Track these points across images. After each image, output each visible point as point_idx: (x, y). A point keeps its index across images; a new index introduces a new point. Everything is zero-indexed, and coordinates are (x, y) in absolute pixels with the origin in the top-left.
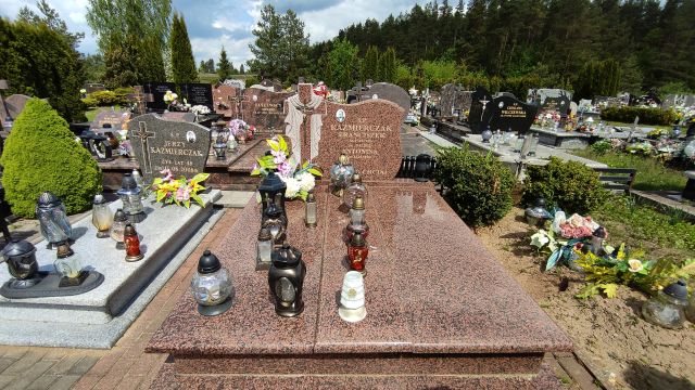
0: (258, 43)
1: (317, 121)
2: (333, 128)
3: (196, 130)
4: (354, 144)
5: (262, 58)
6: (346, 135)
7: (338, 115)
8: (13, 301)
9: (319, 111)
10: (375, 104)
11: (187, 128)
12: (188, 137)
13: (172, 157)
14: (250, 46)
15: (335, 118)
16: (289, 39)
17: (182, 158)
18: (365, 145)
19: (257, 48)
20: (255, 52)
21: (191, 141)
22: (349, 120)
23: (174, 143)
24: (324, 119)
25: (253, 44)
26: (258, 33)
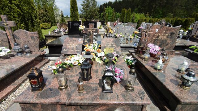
5: (84, 13)
16: (92, 7)
26: (83, 5)
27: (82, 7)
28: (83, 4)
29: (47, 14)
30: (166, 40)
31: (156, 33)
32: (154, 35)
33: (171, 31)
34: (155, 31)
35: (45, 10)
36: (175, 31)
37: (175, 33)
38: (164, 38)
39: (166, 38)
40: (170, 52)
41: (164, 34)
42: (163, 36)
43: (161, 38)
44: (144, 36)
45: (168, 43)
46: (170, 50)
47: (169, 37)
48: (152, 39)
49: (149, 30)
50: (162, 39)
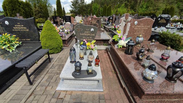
0: (73, 5)
1: (129, 25)
2: (133, 26)
3: (94, 28)
4: (138, 31)
5: (73, 9)
6: (136, 29)
7: (135, 23)
8: (78, 79)
9: (130, 22)
10: (147, 19)
11: (91, 27)
12: (91, 30)
13: (86, 36)
14: (70, 6)
15: (134, 24)
16: (81, 3)
17: (89, 36)
18: (142, 32)
19: (72, 6)
20: (72, 7)
21: (92, 31)
22: (138, 24)
23: (87, 32)
24: (131, 24)
25: (71, 5)
28: (73, 1)
31: (90, 20)
35: (40, 7)
47: (97, 22)
50: (94, 23)
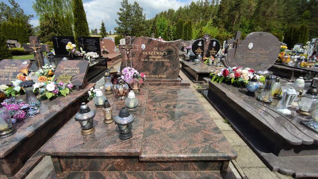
0: (120, 19)
5: (121, 26)
16: (135, 17)
20: (119, 23)
25: (117, 19)
26: (120, 14)
27: (119, 16)
28: (121, 12)
29: (56, 27)
30: (163, 63)
31: (143, 51)
32: (141, 54)
33: (167, 48)
34: (140, 48)
35: (54, 21)
36: (173, 47)
37: (174, 50)
38: (159, 58)
39: (161, 59)
40: (173, 81)
41: (158, 53)
42: (156, 55)
43: (154, 59)
44: (126, 56)
45: (168, 66)
46: (174, 78)
47: (166, 57)
48: (139, 60)
49: (131, 46)
50: (157, 60)
